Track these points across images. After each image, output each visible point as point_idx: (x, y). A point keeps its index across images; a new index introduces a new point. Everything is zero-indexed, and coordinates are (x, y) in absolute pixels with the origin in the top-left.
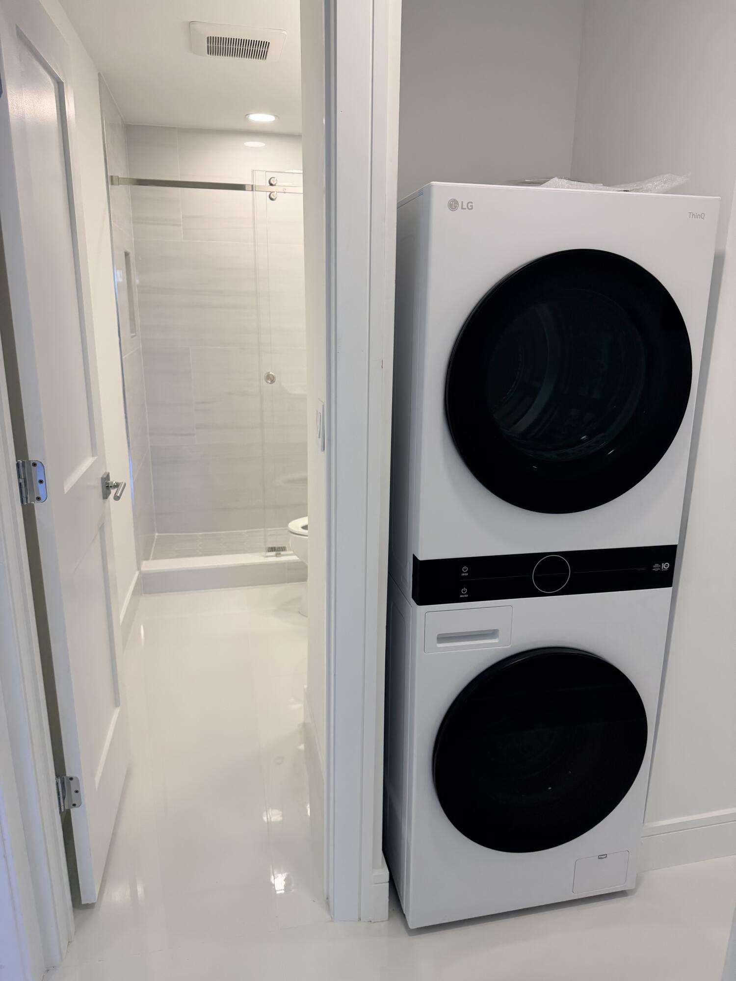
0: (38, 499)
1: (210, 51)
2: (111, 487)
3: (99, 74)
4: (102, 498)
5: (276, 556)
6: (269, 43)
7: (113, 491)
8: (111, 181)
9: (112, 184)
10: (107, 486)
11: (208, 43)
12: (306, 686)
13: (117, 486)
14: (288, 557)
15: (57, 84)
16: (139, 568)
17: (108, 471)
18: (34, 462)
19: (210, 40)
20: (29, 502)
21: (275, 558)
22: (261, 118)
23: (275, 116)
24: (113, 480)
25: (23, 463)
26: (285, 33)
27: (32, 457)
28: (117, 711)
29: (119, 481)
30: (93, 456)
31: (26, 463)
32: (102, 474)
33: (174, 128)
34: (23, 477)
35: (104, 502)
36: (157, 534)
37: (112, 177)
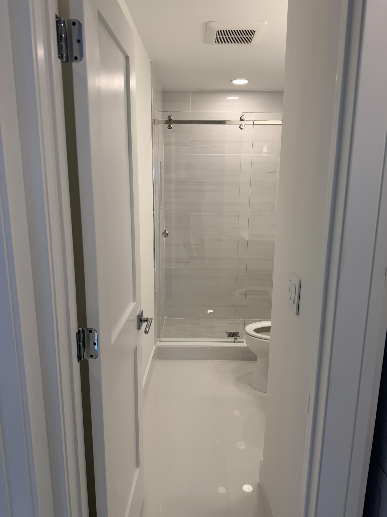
0: (92, 356)
1: (218, 41)
2: (143, 321)
3: (151, 62)
4: (137, 329)
5: (235, 342)
6: (255, 31)
7: (145, 324)
8: (154, 122)
9: (154, 124)
10: (141, 320)
11: (216, 36)
12: (262, 459)
13: (147, 320)
14: (242, 343)
15: (125, 58)
16: (156, 345)
17: (142, 309)
18: (91, 329)
19: (219, 33)
20: (85, 358)
21: (234, 343)
22: (240, 82)
23: (248, 80)
24: (145, 316)
25: (83, 330)
26: (266, 23)
27: (90, 325)
28: (138, 470)
29: (148, 317)
30: (134, 302)
31: (85, 329)
32: (138, 313)
33: (189, 92)
34: (82, 341)
35: (138, 332)
36: (166, 318)
37: (154, 120)
